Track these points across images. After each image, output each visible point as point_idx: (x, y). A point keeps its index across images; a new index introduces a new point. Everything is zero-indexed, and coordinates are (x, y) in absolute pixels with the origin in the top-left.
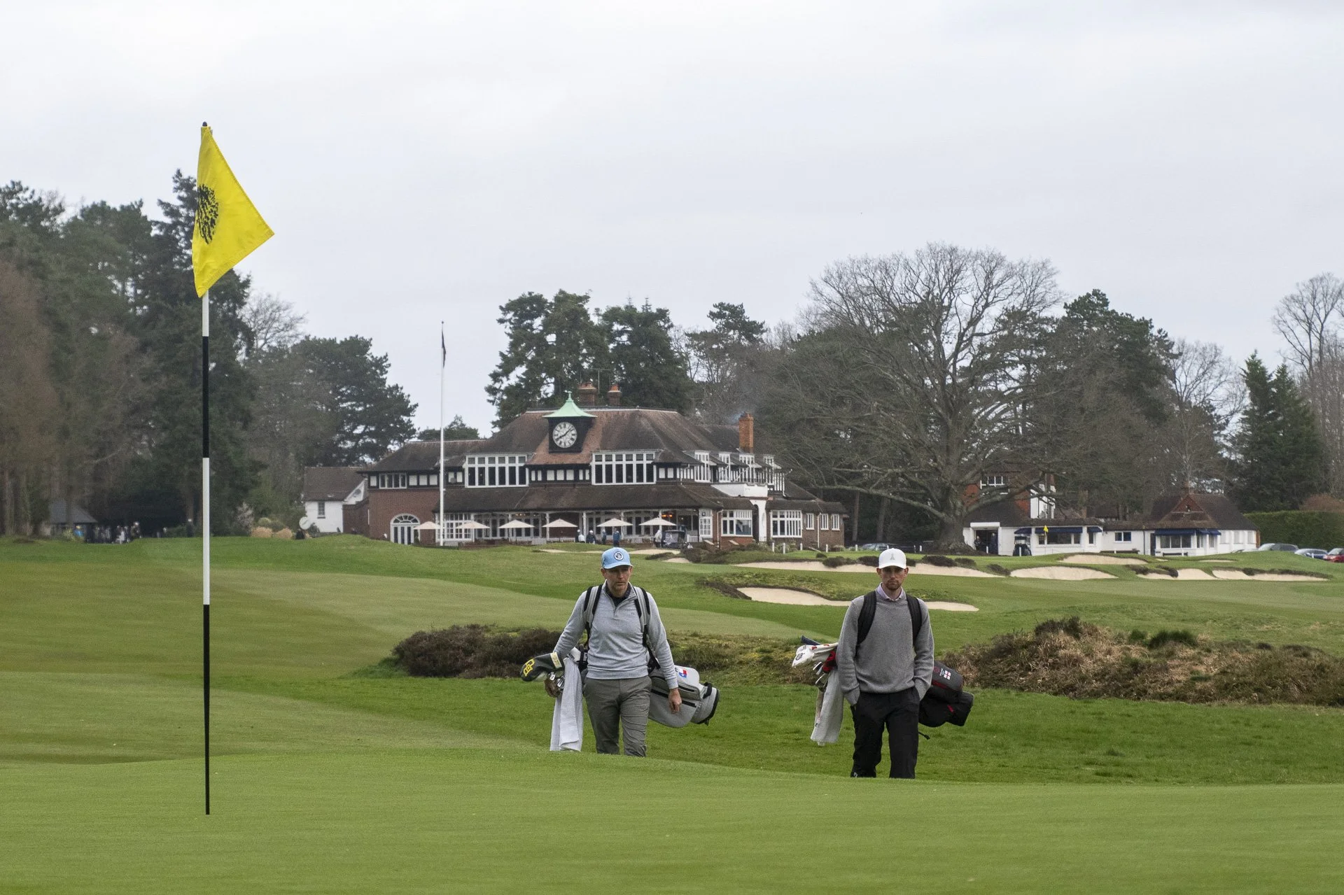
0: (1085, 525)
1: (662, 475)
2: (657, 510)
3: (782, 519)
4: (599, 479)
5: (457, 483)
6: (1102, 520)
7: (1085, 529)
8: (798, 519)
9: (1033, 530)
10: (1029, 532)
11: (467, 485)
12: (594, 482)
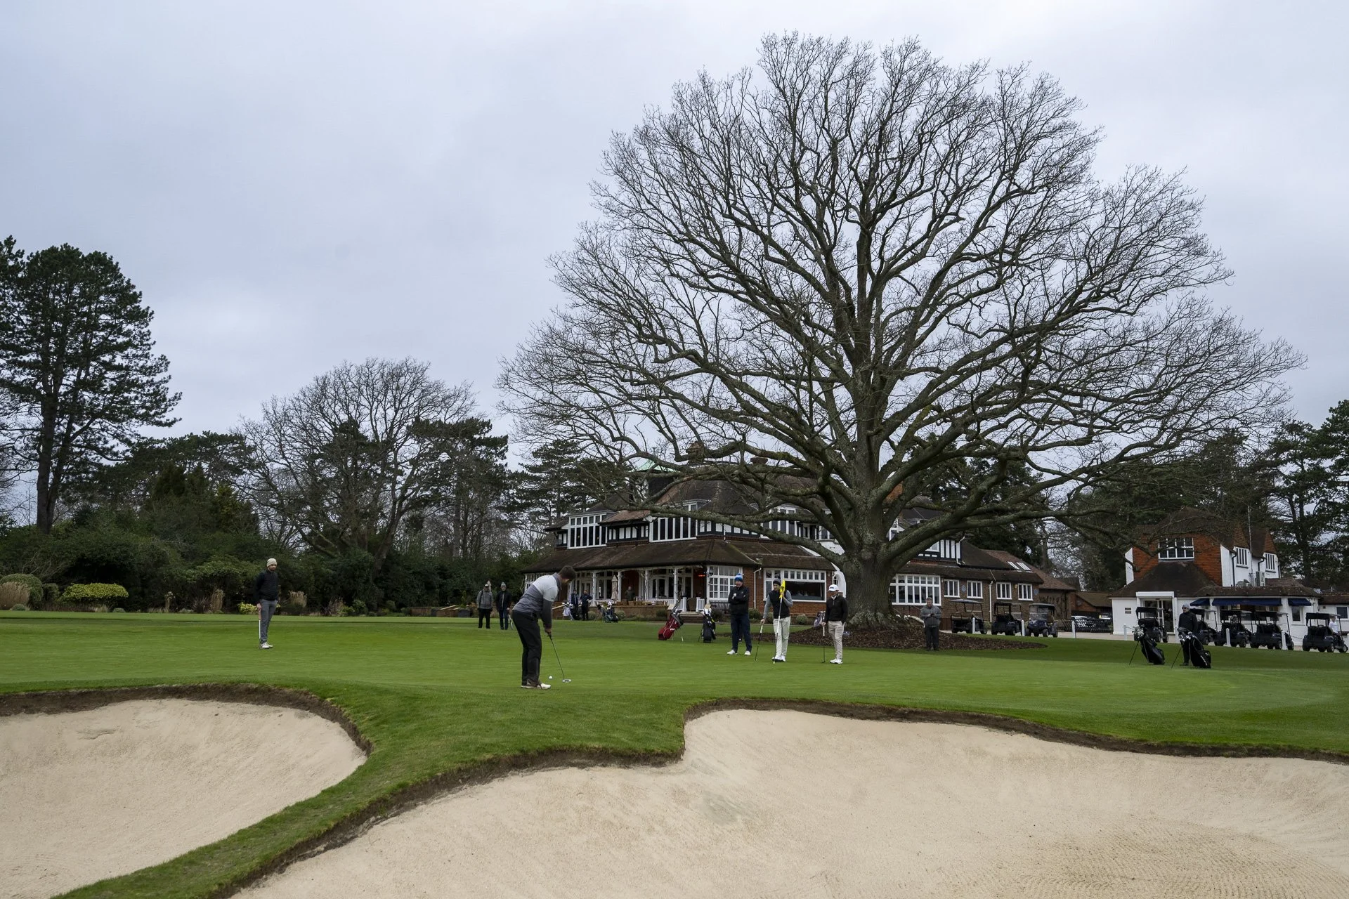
0: (1285, 595)
1: (702, 530)
2: (671, 568)
3: (902, 584)
4: (655, 538)
5: (563, 544)
6: (1318, 591)
7: (1285, 602)
8: (933, 586)
9: (1211, 601)
10: (1206, 603)
11: (569, 547)
12: (651, 540)
